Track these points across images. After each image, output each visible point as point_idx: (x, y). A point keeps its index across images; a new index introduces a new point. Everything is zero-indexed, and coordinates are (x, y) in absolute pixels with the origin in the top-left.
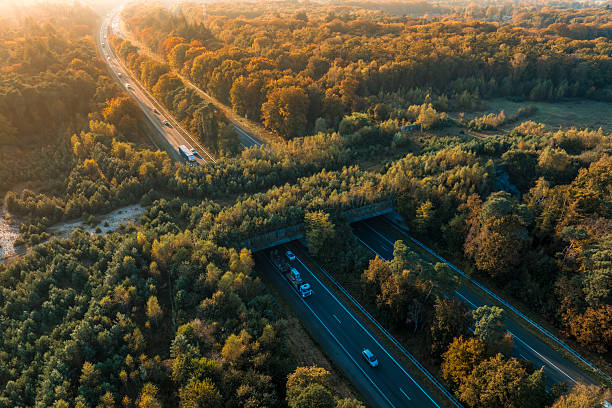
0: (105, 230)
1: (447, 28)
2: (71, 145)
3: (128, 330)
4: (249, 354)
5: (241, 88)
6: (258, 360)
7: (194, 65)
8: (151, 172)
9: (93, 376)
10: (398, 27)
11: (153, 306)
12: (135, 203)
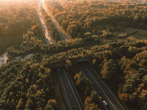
0: (24, 59)
1: (121, 6)
2: (23, 37)
3: (21, 85)
4: (42, 94)
5: (64, 23)
6: (43, 96)
7: (56, 15)
8: (37, 46)
9: (12, 95)
10: (108, 6)
11: (27, 80)
12: (32, 53)
